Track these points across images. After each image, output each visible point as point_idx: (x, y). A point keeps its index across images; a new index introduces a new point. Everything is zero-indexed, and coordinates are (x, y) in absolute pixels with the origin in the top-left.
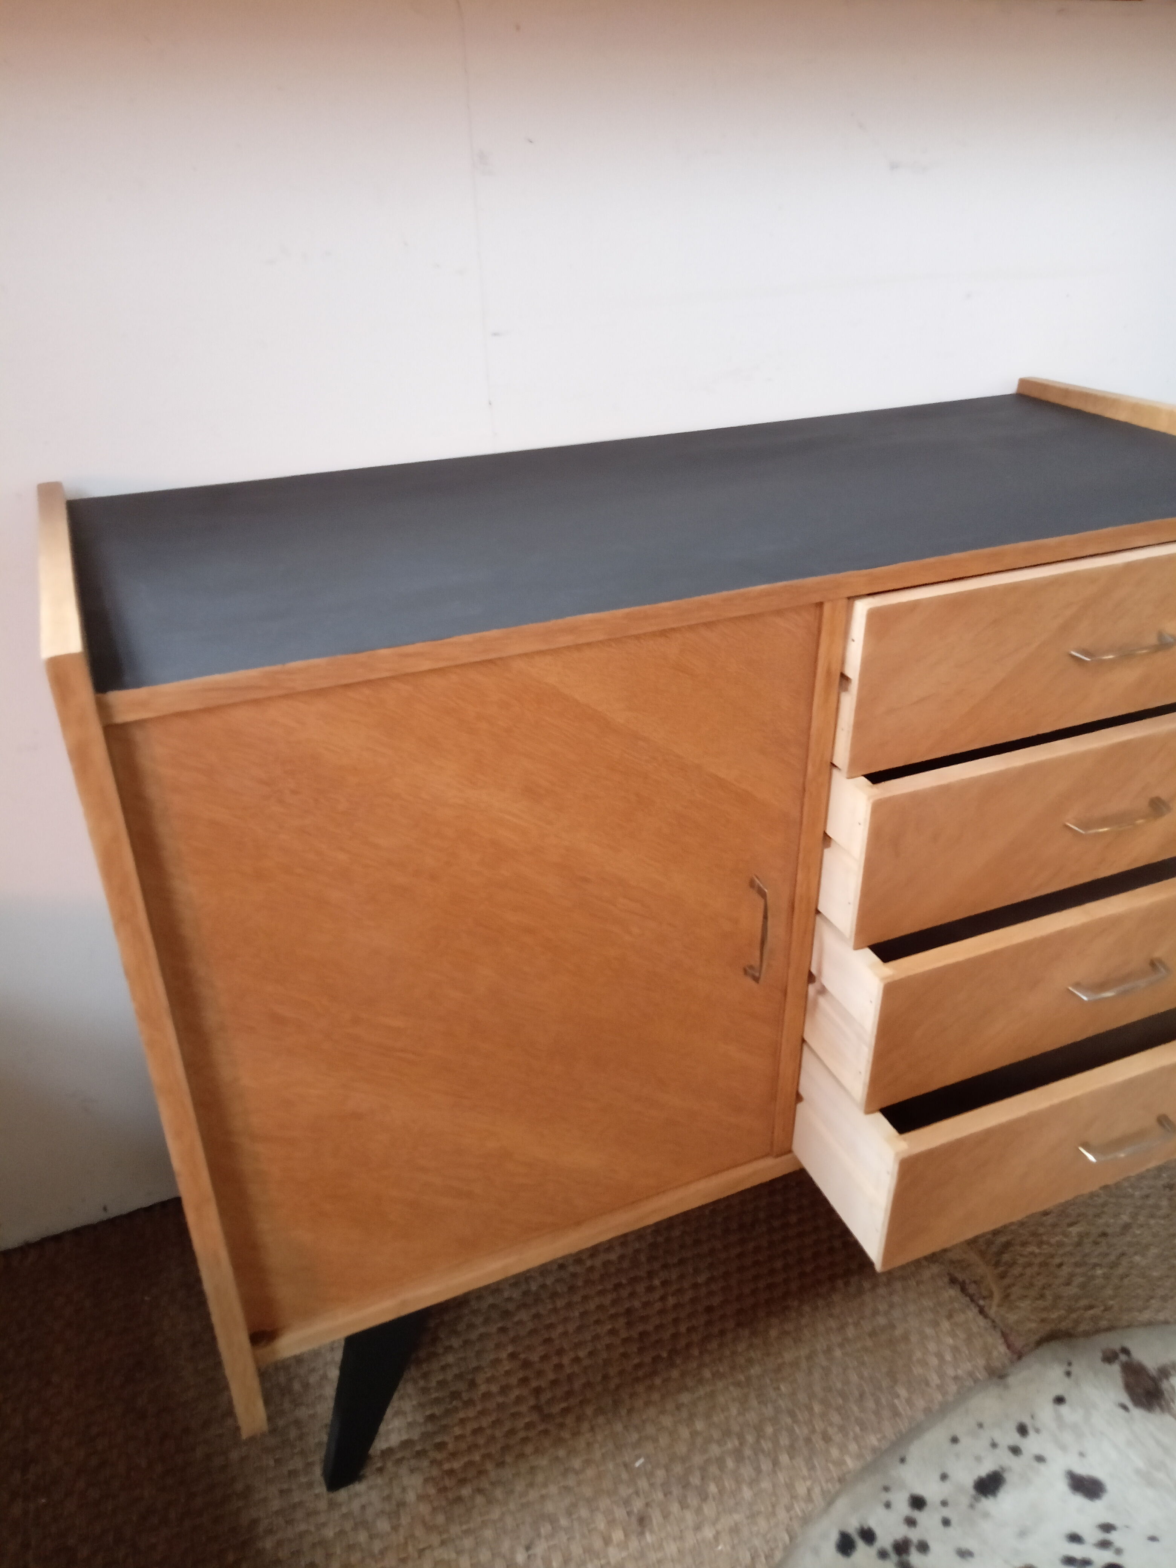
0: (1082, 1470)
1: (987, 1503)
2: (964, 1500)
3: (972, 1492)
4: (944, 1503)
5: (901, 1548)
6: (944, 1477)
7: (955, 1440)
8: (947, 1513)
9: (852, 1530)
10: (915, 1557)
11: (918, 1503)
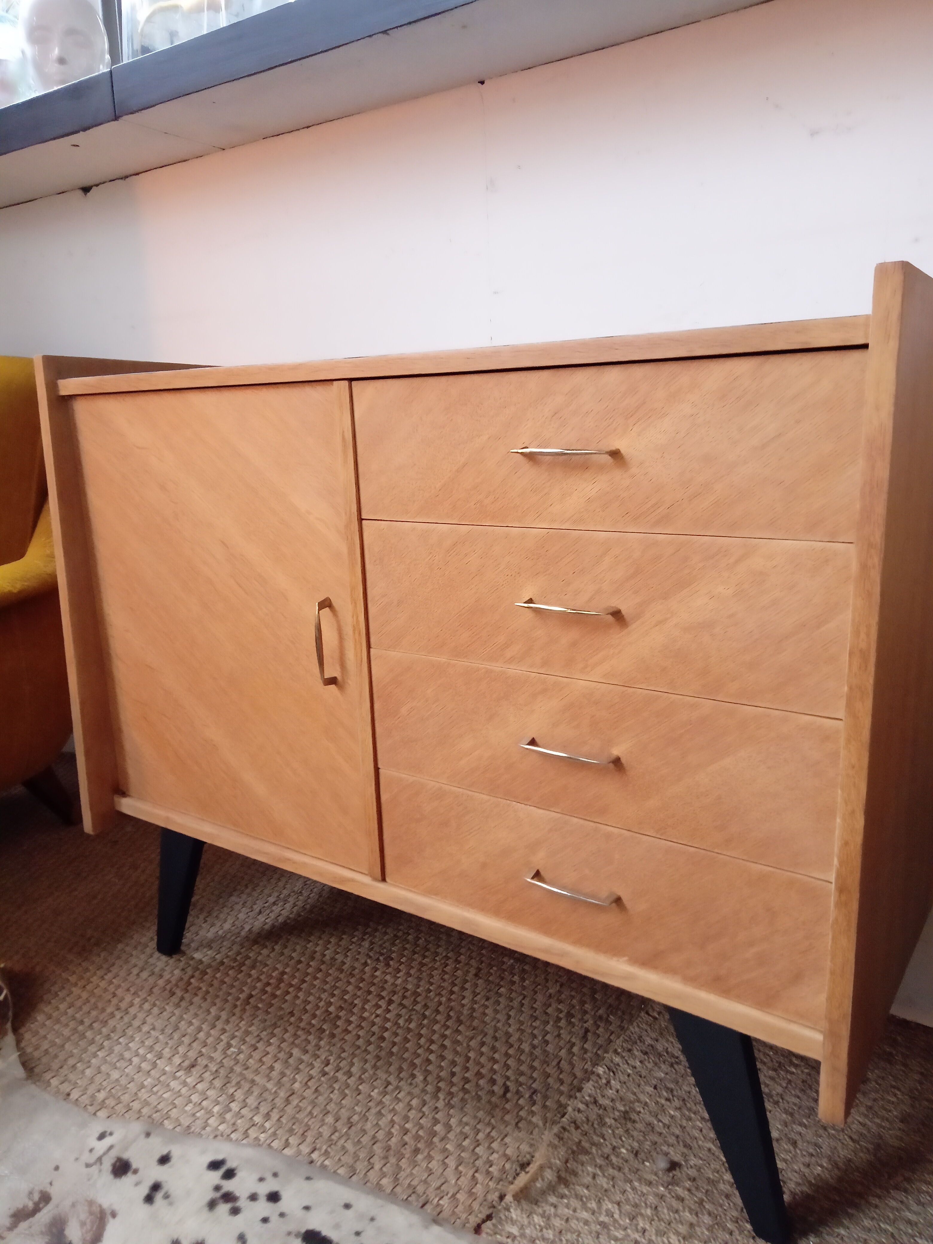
2: (292, 1227)
3: (303, 1230)
4: (282, 1215)
5: (228, 1197)
6: (307, 1208)
7: (347, 1206)
8: (274, 1218)
9: (229, 1165)
10: (224, 1208)
11: (274, 1197)
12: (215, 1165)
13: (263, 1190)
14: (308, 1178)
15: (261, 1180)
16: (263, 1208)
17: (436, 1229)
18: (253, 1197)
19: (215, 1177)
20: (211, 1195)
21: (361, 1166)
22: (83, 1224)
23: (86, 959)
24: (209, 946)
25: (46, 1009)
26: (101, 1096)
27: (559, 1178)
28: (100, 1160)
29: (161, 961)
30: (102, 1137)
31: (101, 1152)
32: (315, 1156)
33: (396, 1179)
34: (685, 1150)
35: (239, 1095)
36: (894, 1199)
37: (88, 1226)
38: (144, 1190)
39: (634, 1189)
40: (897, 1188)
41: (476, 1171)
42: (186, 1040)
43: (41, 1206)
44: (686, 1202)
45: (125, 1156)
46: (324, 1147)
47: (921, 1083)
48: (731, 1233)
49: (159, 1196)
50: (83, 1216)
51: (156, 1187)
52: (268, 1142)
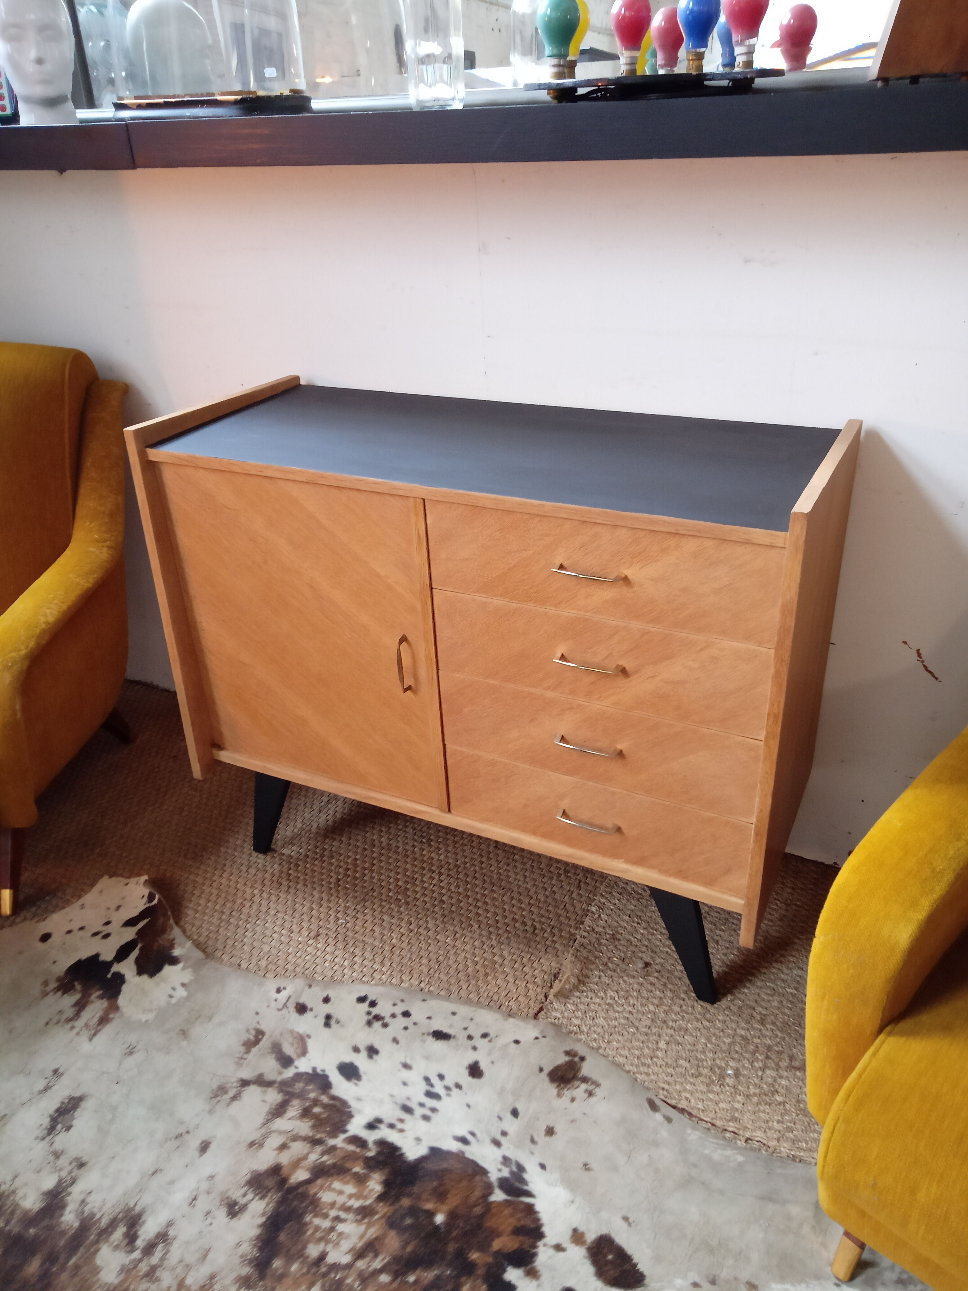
0: (483, 1066)
1: (430, 1039)
2: (425, 1030)
3: (431, 1031)
4: (415, 1024)
5: (377, 1018)
6: (429, 1018)
7: (454, 1014)
8: (411, 1027)
9: (371, 998)
10: (377, 1025)
11: (406, 1014)
12: (362, 1000)
13: (399, 1010)
14: (424, 1000)
15: (395, 1005)
16: (402, 1021)
17: (511, 1020)
18: (393, 1016)
19: (365, 1006)
20: (366, 1018)
21: (454, 988)
22: (292, 1044)
23: (201, 863)
24: (292, 843)
25: (191, 905)
26: (263, 963)
27: (579, 980)
28: (285, 1005)
29: (260, 859)
30: (279, 991)
31: (284, 1001)
32: (422, 985)
33: (478, 994)
34: (653, 955)
35: (357, 951)
36: (775, 968)
37: (296, 1045)
38: (323, 1021)
39: (625, 981)
40: (776, 961)
41: (527, 983)
42: (305, 917)
43: (260, 1037)
44: (656, 985)
45: (301, 1001)
46: (427, 980)
47: (792, 894)
48: (684, 1000)
49: (333, 1022)
50: (291, 1040)
51: (328, 1017)
52: (389, 980)
